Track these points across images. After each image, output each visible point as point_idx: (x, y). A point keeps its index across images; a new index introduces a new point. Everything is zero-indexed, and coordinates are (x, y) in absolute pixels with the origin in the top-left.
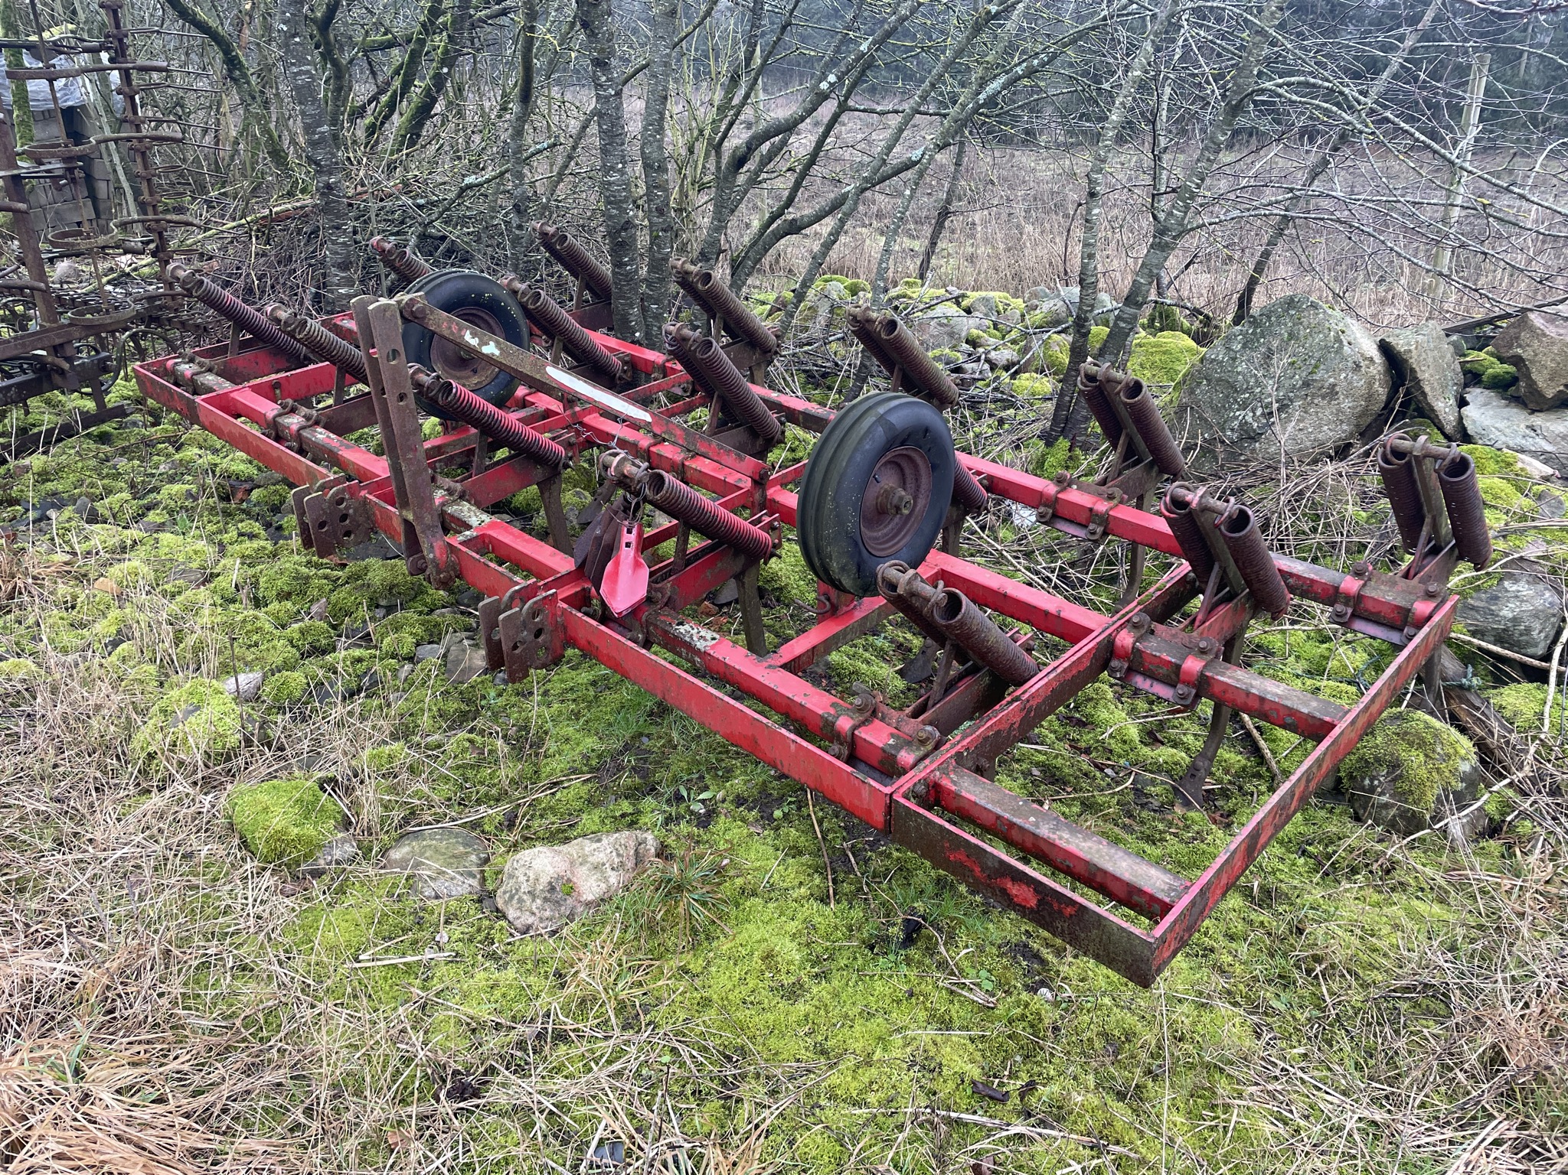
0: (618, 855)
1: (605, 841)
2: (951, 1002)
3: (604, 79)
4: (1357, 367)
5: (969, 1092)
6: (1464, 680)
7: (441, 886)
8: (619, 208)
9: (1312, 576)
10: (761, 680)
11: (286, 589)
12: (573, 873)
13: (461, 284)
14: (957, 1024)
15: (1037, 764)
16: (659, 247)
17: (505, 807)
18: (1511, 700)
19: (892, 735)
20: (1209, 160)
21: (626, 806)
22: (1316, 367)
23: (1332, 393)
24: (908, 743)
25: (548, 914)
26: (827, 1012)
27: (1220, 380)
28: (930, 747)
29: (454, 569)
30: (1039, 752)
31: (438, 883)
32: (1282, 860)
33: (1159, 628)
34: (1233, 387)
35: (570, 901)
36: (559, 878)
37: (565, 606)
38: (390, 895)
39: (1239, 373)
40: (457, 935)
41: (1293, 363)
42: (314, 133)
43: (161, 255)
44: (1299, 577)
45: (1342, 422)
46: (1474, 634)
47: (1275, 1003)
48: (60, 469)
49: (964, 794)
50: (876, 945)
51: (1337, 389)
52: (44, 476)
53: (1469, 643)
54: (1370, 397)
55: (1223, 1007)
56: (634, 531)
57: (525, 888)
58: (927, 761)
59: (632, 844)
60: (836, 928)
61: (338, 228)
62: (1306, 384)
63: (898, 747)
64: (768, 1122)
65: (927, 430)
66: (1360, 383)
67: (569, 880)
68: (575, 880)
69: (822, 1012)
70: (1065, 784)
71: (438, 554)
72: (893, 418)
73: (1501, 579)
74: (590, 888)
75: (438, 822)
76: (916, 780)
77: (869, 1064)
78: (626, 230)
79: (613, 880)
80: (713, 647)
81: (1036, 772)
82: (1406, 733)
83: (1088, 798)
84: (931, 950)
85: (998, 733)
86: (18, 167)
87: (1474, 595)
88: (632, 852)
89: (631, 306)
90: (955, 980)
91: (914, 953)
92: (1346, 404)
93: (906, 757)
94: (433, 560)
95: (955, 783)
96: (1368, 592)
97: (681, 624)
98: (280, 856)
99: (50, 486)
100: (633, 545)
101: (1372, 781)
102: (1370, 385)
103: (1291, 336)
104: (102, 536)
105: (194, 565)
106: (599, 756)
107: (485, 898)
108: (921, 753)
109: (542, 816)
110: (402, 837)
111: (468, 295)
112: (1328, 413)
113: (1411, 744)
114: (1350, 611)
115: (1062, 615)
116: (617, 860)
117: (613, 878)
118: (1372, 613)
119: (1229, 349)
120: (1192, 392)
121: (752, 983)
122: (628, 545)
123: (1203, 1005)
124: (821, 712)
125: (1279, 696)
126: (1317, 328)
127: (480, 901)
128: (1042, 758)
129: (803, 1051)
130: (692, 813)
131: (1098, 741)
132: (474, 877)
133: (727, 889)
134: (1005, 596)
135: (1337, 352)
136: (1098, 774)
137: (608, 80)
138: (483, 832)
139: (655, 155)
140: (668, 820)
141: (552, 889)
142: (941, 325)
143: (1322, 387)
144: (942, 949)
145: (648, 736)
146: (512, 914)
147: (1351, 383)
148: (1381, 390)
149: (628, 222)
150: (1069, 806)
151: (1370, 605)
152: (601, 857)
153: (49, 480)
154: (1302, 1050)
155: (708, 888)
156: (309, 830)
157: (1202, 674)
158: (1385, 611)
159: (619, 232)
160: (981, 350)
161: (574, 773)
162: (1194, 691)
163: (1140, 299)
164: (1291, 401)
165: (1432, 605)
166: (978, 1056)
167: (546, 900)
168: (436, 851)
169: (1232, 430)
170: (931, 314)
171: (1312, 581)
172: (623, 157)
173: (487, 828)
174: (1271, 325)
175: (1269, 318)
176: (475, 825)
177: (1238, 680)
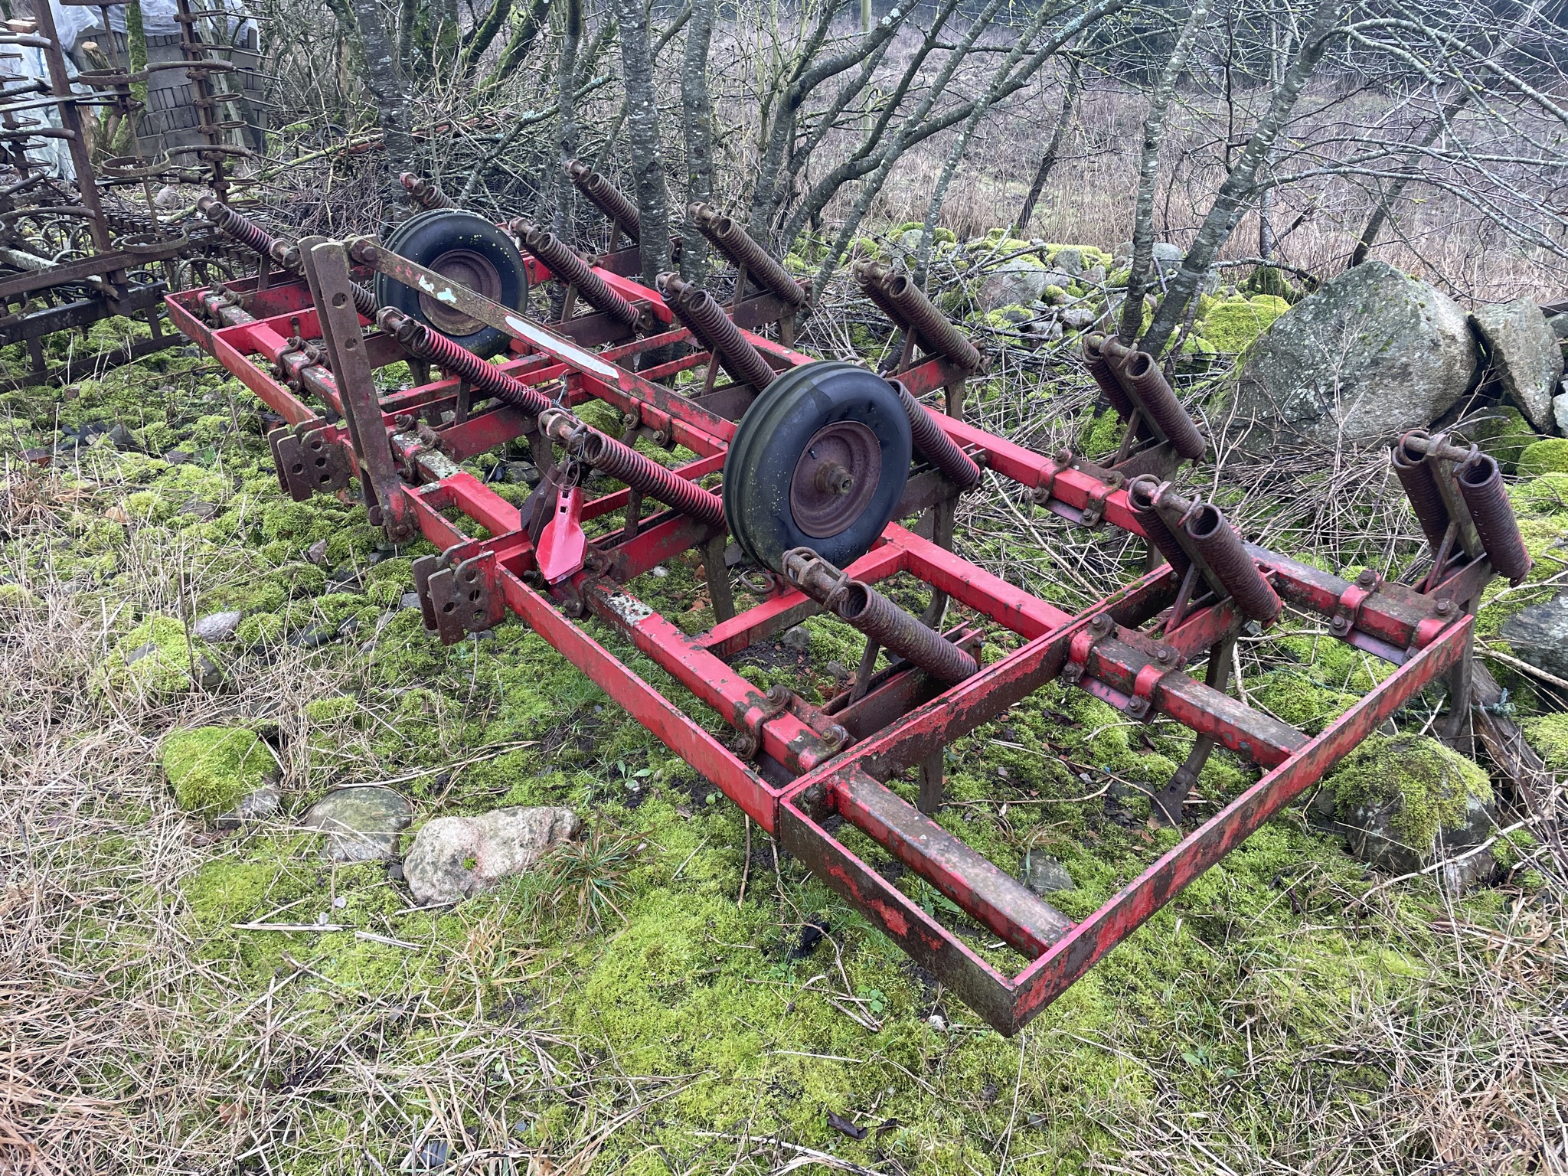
0: (531, 831)
1: (520, 816)
2: (835, 1022)
3: (626, 10)
4: (1435, 345)
5: (824, 1124)
6: (1496, 705)
7: (351, 848)
8: (644, 148)
9: (1313, 583)
10: (683, 661)
11: (287, 528)
12: (479, 847)
13: (447, 227)
14: (835, 1046)
15: (1006, 764)
16: (697, 190)
17: (439, 769)
18: (1547, 731)
19: (801, 732)
20: (1282, 109)
21: (559, 778)
22: (1388, 344)
23: (1404, 374)
24: (813, 743)
25: (447, 887)
26: (699, 1020)
27: (1285, 353)
28: (835, 749)
29: (413, 522)
30: (1010, 749)
31: (349, 845)
32: (1251, 890)
33: (1124, 632)
34: (1298, 362)
35: (470, 876)
36: (463, 850)
37: (503, 568)
38: (299, 853)
39: (1305, 347)
40: (354, 902)
41: (1364, 338)
42: (377, 64)
43: (218, 185)
44: (1298, 583)
45: (1416, 406)
46: (1518, 653)
47: (1188, 1057)
48: (107, 395)
49: (859, 802)
50: (773, 950)
51: (1411, 369)
52: (91, 401)
53: (1510, 663)
54: (1449, 380)
55: (1124, 1056)
56: (571, 495)
57: (429, 858)
58: (827, 765)
59: (548, 820)
60: (736, 927)
61: (400, 161)
62: (1375, 362)
63: (802, 746)
64: (605, 1136)
65: (871, 404)
66: (1437, 363)
67: (473, 854)
68: (480, 854)
69: (695, 1021)
70: (1031, 787)
71: (393, 505)
72: (829, 391)
73: (1557, 595)
74: (494, 863)
75: (368, 780)
76: (810, 784)
77: (727, 1082)
78: (651, 171)
79: (519, 858)
80: (642, 622)
81: (1003, 772)
82: (1410, 762)
83: (1051, 805)
84: (827, 963)
85: (918, 737)
86: (72, 94)
87: (1525, 609)
88: (547, 829)
89: (659, 253)
90: (844, 997)
91: (808, 963)
92: (1421, 387)
93: (808, 757)
94: (389, 512)
95: (852, 789)
96: (1371, 605)
97: (617, 595)
98: (199, 804)
99: (94, 411)
100: (569, 510)
101: (1366, 812)
102: (1450, 366)
103: (1366, 308)
104: (131, 463)
105: (208, 498)
106: (547, 723)
107: (393, 864)
108: (824, 754)
109: (473, 782)
110: (330, 792)
111: (454, 237)
112: (1399, 395)
113: (1413, 775)
114: (1350, 624)
115: (1023, 609)
116: (528, 837)
117: (520, 855)
118: (1374, 629)
119: (1298, 319)
120: (1256, 365)
121: (632, 979)
122: (563, 509)
123: (1104, 1052)
124: (734, 701)
125: (1236, 719)
126: (1393, 301)
127: (387, 867)
128: (1012, 757)
129: (663, 1061)
130: (625, 790)
131: (1080, 742)
132: (387, 841)
133: (635, 876)
134: (967, 585)
135: (1412, 329)
136: (1071, 779)
137: (631, 12)
138: (411, 794)
139: (695, 92)
140: (600, 796)
141: (454, 862)
142: (1013, 279)
143: (1393, 367)
144: (838, 962)
145: (602, 705)
146: (414, 884)
147: (1427, 363)
148: (1462, 372)
149: (653, 164)
150: (1028, 812)
151: (1372, 620)
152: (512, 832)
153: (93, 406)
154: (1202, 1115)
155: (614, 874)
156: (232, 781)
157: (1157, 687)
158: (1389, 627)
159: (644, 173)
160: (1055, 308)
161: (517, 739)
162: (1148, 705)
163: (1200, 261)
164: (1358, 381)
165: (1441, 624)
166: (847, 1085)
167: (447, 872)
168: (357, 811)
169: (1293, 409)
170: (1005, 267)
171: (1313, 588)
172: (649, 94)
173: (415, 790)
174: (1346, 295)
175: (1345, 287)
176: (405, 786)
177: (1195, 697)
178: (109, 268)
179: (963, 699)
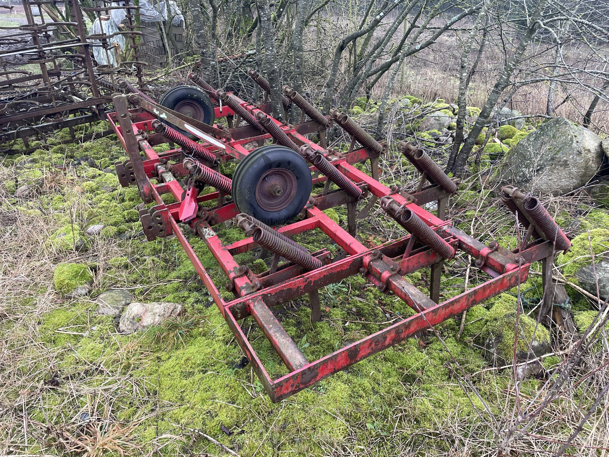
0: (164, 311)
1: (162, 305)
2: (242, 393)
3: (262, 14)
4: (580, 153)
5: (219, 428)
6: (563, 304)
7: (106, 310)
9: (472, 245)
10: (217, 253)
11: (132, 197)
12: (144, 314)
13: (184, 91)
14: (238, 402)
17: (146, 286)
18: (583, 317)
19: (246, 283)
21: (186, 294)
22: (558, 152)
23: (565, 164)
24: (246, 288)
25: (130, 327)
27: (521, 153)
28: (254, 290)
29: (152, 197)
34: (525, 157)
35: (138, 324)
36: (138, 315)
37: (170, 215)
38: (87, 309)
39: (528, 151)
40: (98, 329)
41: (550, 149)
43: (138, 75)
44: (467, 245)
45: (573, 178)
48: (92, 148)
49: (255, 311)
50: (231, 364)
51: (568, 163)
54: (587, 168)
56: (191, 190)
57: (127, 317)
58: (248, 296)
59: (172, 308)
60: (222, 354)
62: (553, 159)
63: (243, 288)
64: (142, 421)
66: (581, 161)
67: (141, 317)
68: (143, 317)
69: (191, 385)
71: (145, 190)
72: (270, 156)
74: (147, 320)
75: (121, 287)
76: (238, 302)
78: (273, 74)
79: (156, 320)
80: (210, 238)
81: (354, 309)
83: (367, 324)
84: (248, 371)
85: (290, 289)
87: (587, 266)
88: (171, 311)
90: (249, 384)
91: (241, 370)
92: (574, 170)
93: (244, 292)
94: (143, 192)
95: (254, 306)
96: (492, 256)
97: (206, 228)
99: (86, 153)
100: (190, 195)
101: (489, 341)
102: (587, 162)
103: (554, 137)
104: (91, 171)
105: (111, 185)
106: (191, 274)
107: (117, 318)
109: (157, 292)
110: (107, 290)
111: (187, 96)
112: (564, 173)
114: (483, 263)
115: (351, 245)
116: (162, 313)
117: (157, 319)
118: (492, 266)
119: (528, 140)
120: (510, 158)
121: (176, 368)
122: (188, 195)
124: (228, 269)
126: (564, 134)
127: (115, 318)
129: (174, 398)
130: (207, 300)
132: (118, 308)
133: (195, 332)
134: (335, 235)
135: (569, 146)
138: (134, 294)
140: (197, 302)
141: (134, 319)
143: (560, 161)
144: (251, 371)
146: (121, 325)
147: (575, 161)
148: (593, 165)
150: (357, 326)
151: (491, 262)
152: (157, 311)
153: (86, 151)
155: (186, 330)
157: (388, 279)
158: (497, 266)
160: (451, 131)
161: (177, 278)
162: (385, 286)
163: (486, 114)
164: (545, 166)
165: (515, 266)
167: (131, 322)
168: (112, 298)
169: (520, 177)
170: (433, 115)
171: (471, 247)
173: (136, 292)
174: (548, 131)
175: (547, 127)
176: (133, 291)
178: (97, 104)
179: (311, 277)
